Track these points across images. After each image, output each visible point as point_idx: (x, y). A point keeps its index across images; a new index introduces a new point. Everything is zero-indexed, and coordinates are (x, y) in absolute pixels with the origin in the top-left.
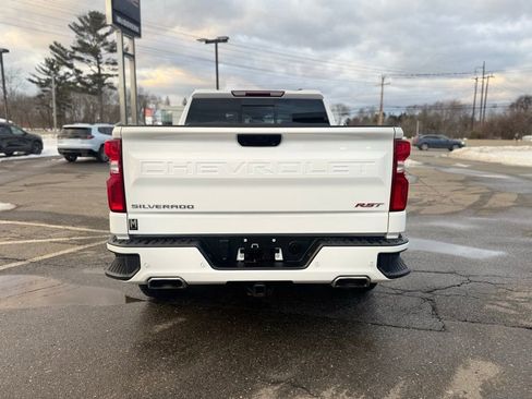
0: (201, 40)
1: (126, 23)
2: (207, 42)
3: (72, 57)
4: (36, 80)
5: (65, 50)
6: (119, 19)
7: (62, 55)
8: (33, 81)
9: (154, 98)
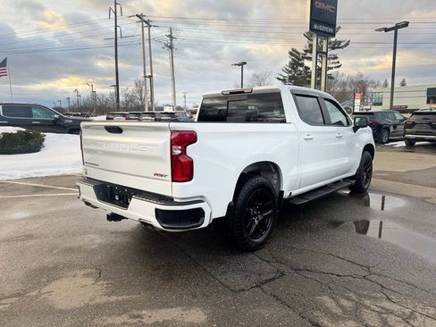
0: (380, 30)
1: (322, 28)
2: (386, 30)
3: (303, 58)
4: (282, 78)
5: (298, 53)
6: (315, 27)
7: (297, 58)
8: (279, 79)
9: (372, 82)
